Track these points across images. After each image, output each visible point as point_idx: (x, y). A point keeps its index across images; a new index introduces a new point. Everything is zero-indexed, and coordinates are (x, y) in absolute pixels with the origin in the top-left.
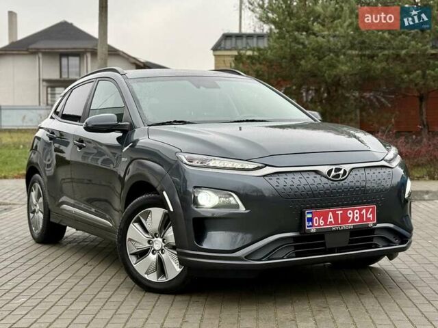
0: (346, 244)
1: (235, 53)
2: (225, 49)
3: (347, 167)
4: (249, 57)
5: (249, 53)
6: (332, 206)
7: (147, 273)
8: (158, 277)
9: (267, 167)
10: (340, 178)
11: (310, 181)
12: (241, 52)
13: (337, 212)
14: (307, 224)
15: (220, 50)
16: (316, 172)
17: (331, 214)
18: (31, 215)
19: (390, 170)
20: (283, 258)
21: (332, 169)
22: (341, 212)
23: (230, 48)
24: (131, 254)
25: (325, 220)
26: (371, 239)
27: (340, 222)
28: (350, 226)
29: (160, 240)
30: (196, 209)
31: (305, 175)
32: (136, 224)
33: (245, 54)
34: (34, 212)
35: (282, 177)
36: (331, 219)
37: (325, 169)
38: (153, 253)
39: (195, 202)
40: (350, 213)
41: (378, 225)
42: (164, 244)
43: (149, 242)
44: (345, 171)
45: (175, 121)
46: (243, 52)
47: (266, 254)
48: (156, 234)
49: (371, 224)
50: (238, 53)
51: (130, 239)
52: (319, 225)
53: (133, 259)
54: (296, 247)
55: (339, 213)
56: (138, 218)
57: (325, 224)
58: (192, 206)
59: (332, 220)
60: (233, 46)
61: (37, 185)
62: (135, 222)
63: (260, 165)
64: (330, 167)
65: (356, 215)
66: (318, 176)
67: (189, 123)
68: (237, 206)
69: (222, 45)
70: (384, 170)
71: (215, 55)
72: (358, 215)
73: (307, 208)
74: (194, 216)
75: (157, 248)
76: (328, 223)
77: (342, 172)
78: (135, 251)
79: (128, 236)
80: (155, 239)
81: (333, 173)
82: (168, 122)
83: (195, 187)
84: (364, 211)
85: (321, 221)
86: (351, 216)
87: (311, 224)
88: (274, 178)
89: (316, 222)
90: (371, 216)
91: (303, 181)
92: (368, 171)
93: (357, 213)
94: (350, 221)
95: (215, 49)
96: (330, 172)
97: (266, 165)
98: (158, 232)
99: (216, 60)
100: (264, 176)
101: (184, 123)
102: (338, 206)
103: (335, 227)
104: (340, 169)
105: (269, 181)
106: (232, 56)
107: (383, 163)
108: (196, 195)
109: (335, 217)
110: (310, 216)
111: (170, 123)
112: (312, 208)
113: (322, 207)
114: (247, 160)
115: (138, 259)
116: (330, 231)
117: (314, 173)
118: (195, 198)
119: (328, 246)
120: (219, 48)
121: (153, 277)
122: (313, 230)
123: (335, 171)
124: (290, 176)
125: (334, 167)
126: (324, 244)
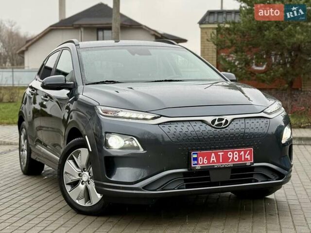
0: (228, 179)
1: (216, 26)
2: (209, 23)
3: (229, 118)
4: (227, 29)
5: (227, 26)
6: (215, 149)
7: (77, 199)
8: (85, 203)
9: (162, 117)
10: (223, 126)
11: (197, 128)
12: (221, 25)
13: (219, 153)
14: (193, 162)
15: (205, 24)
16: (202, 121)
17: (213, 155)
18: (21, 152)
19: (268, 120)
20: (174, 189)
21: (216, 119)
22: (223, 153)
23: (212, 22)
24: (67, 184)
25: (209, 159)
26: (251, 175)
27: (221, 161)
28: (231, 164)
29: (87, 173)
30: (106, 150)
31: (193, 124)
32: (71, 161)
33: (224, 27)
34: (22, 151)
35: (173, 126)
36: (213, 158)
37: (209, 119)
38: (82, 184)
39: (106, 144)
40: (230, 155)
41: (255, 164)
42: (89, 177)
43: (79, 175)
44: (227, 121)
45: (107, 81)
46: (222, 25)
47: (161, 185)
48: (84, 169)
49: (248, 163)
50: (218, 26)
51: (66, 173)
52: (203, 163)
53: (68, 188)
54: (186, 181)
55: (221, 154)
56: (72, 156)
57: (209, 162)
58: (104, 147)
59: (215, 159)
60: (216, 20)
61: (24, 130)
62: (69, 159)
63: (157, 116)
64: (213, 118)
65: (235, 156)
66: (204, 125)
67: (118, 82)
68: (138, 148)
69: (207, 20)
70: (262, 120)
71: (201, 28)
72: (237, 156)
73: (193, 150)
74: (105, 155)
75: (85, 180)
76: (211, 162)
77: (224, 122)
78: (70, 181)
79: (65, 170)
80: (84, 172)
81: (216, 123)
82: (101, 82)
83: (106, 133)
84: (242, 153)
85: (205, 160)
86: (231, 156)
87: (196, 162)
88: (167, 127)
89: (200, 161)
90: (249, 157)
91: (191, 129)
92: (247, 121)
93: (236, 154)
94: (230, 161)
95: (201, 23)
96: (213, 122)
97: (161, 116)
98: (85, 167)
99: (202, 32)
100: (159, 124)
101: (114, 82)
102: (220, 148)
103: (216, 165)
104: (223, 119)
105: (163, 128)
106: (213, 28)
107: (262, 114)
108: (107, 139)
109: (217, 157)
110: (195, 156)
111: (103, 82)
112: (197, 150)
113: (206, 149)
114: (146, 112)
115: (72, 187)
116: (212, 168)
117: (201, 122)
118: (106, 141)
119: (213, 180)
120: (204, 22)
121: (81, 203)
122: (198, 167)
123: (218, 121)
124: (180, 125)
125: (217, 118)
126: (209, 179)
